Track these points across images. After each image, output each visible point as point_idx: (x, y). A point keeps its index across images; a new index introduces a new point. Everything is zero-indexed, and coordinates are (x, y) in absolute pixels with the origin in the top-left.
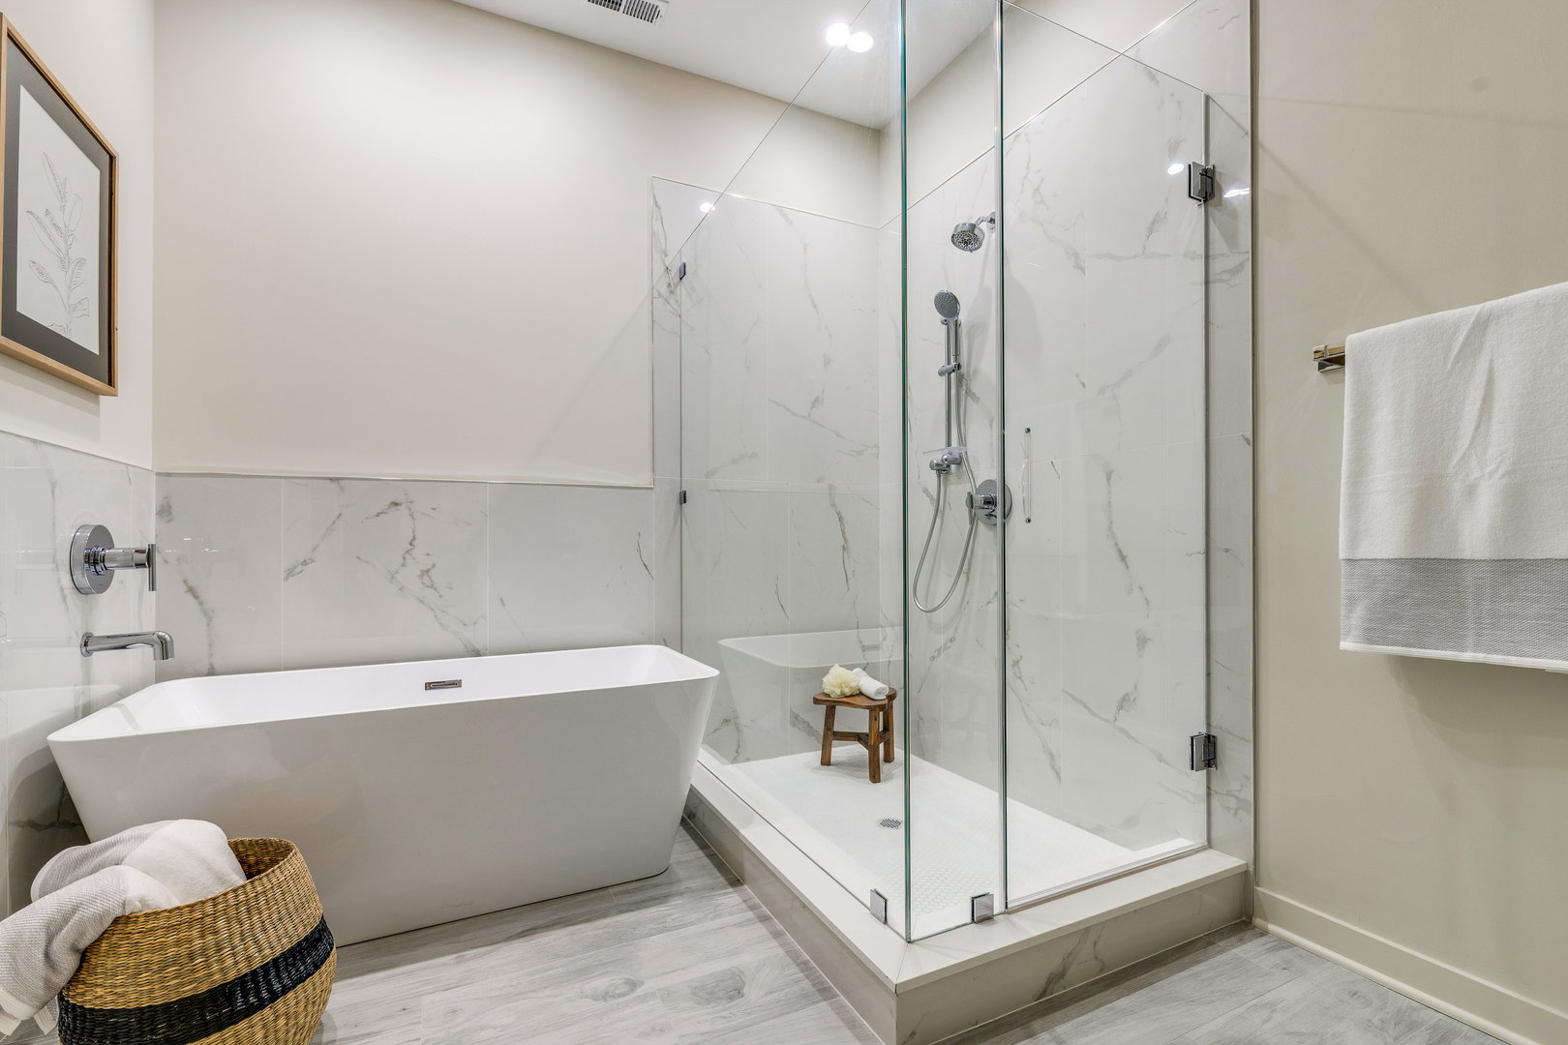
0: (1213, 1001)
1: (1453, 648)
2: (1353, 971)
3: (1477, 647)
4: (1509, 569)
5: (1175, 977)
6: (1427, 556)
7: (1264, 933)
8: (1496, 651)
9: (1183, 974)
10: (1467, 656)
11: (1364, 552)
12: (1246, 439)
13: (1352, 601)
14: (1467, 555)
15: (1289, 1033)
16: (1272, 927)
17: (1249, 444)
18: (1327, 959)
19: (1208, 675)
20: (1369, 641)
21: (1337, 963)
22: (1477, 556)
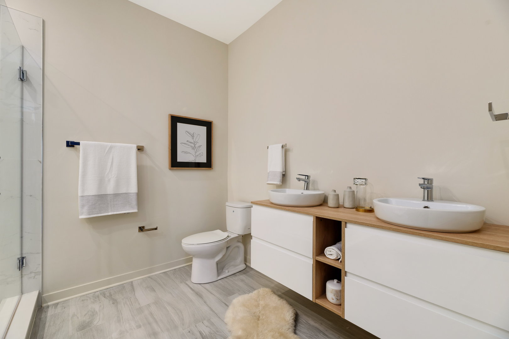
0: (63, 326)
1: (107, 213)
2: (76, 297)
3: (111, 211)
4: (116, 195)
5: (46, 331)
6: (101, 194)
7: (48, 307)
8: (114, 211)
9: (46, 329)
10: (110, 214)
11: (86, 194)
12: (40, 161)
13: (83, 206)
14: (109, 193)
15: (85, 315)
16: (49, 304)
17: (41, 163)
18: (69, 300)
19: (22, 237)
20: (89, 215)
21: (72, 299)
22: (111, 193)
